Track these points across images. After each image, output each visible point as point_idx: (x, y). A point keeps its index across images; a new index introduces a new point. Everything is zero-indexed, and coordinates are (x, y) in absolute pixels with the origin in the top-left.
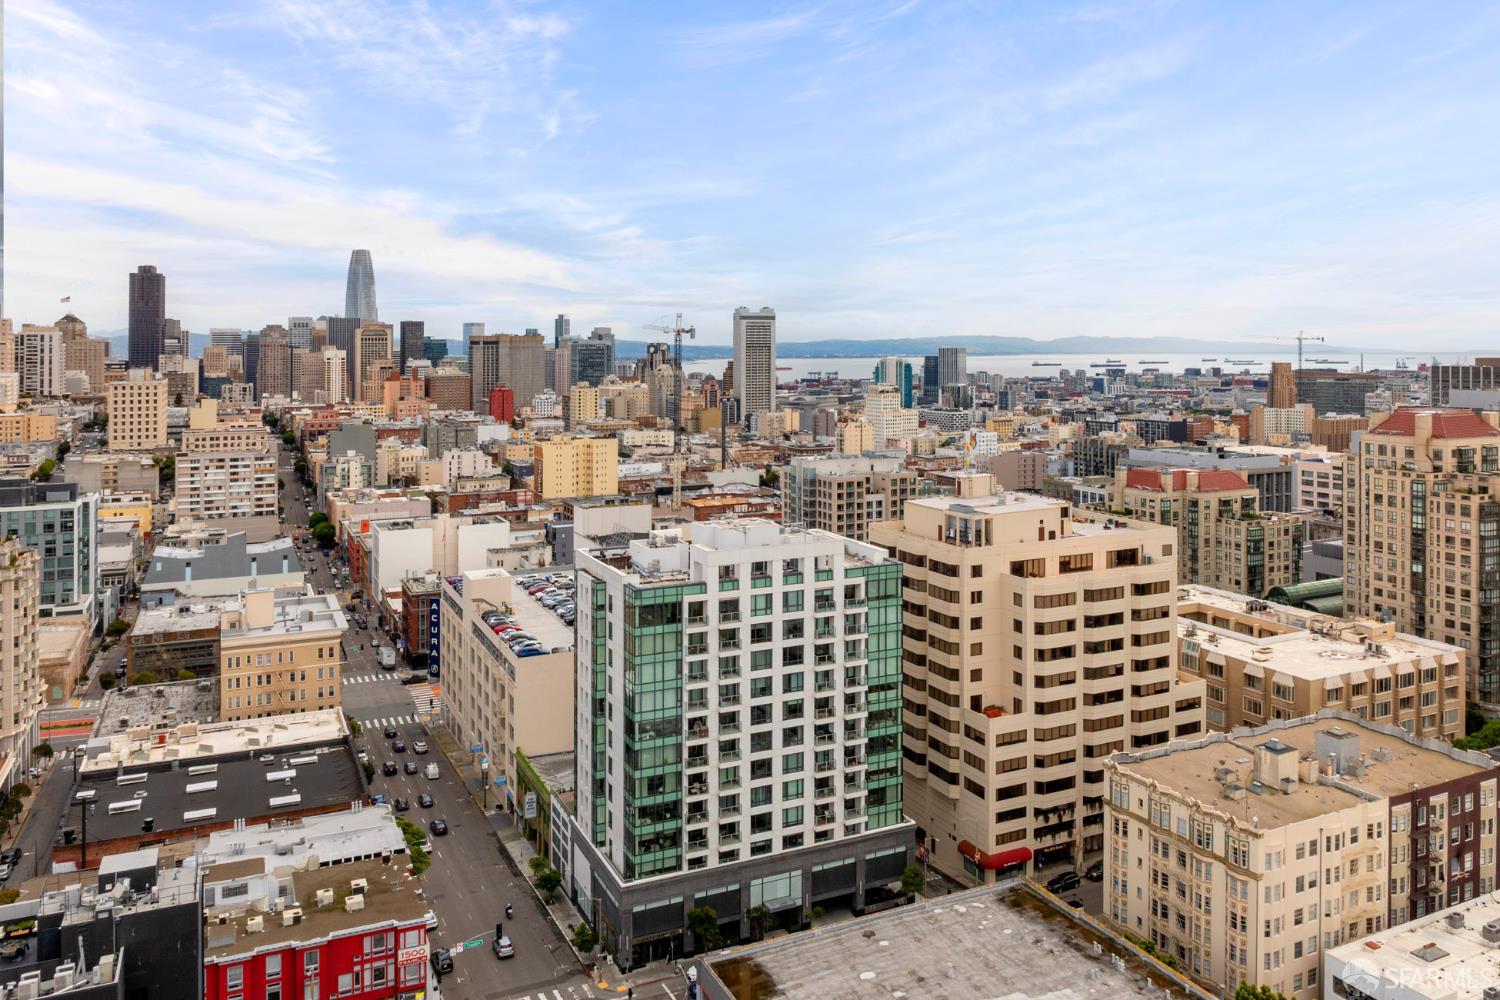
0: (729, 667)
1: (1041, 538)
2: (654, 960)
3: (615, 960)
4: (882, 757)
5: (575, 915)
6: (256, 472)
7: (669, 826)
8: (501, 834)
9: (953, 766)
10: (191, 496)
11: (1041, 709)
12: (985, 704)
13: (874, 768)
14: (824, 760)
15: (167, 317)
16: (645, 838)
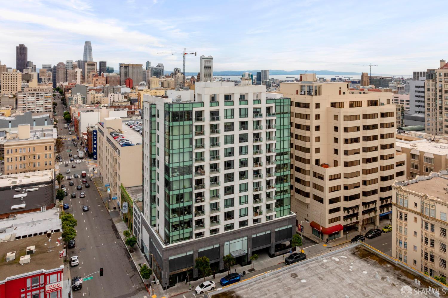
0: (214, 142)
1: (340, 93)
2: (179, 282)
3: (160, 282)
4: (282, 185)
5: (142, 258)
6: (45, 98)
7: (186, 217)
8: (114, 220)
9: (307, 189)
10: (23, 106)
11: (346, 164)
12: (321, 162)
13: (279, 190)
14: (257, 186)
15: (28, 60)
16: (174, 224)
